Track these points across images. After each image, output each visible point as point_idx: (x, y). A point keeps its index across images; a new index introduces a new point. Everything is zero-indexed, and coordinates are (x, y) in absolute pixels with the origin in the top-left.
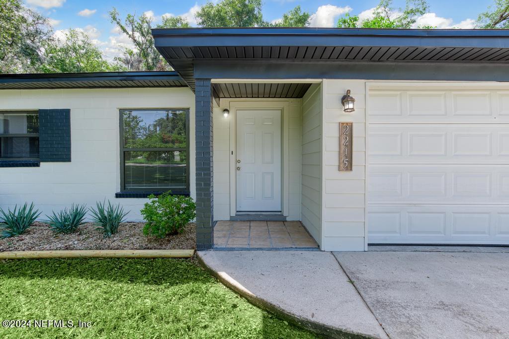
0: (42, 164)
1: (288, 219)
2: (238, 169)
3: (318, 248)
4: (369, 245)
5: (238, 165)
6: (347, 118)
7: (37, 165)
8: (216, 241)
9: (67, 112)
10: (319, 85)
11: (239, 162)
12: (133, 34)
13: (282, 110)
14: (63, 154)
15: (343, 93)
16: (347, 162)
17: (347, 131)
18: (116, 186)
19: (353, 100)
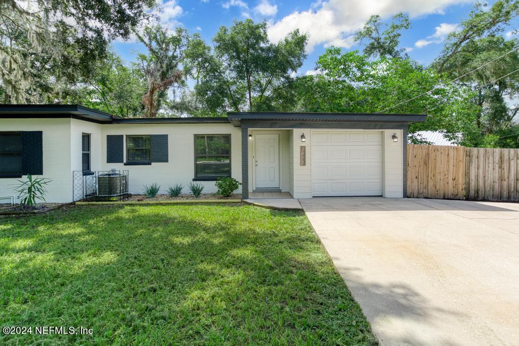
0: (152, 163)
1: (282, 191)
2: (256, 165)
3: (293, 198)
4: (313, 197)
5: (256, 163)
6: (303, 145)
7: (151, 164)
8: (249, 197)
9: (166, 136)
10: (293, 130)
11: (257, 162)
12: (150, 43)
13: (279, 135)
14: (164, 158)
15: (302, 134)
16: (303, 163)
17: (303, 149)
18: (192, 175)
19: (305, 138)
